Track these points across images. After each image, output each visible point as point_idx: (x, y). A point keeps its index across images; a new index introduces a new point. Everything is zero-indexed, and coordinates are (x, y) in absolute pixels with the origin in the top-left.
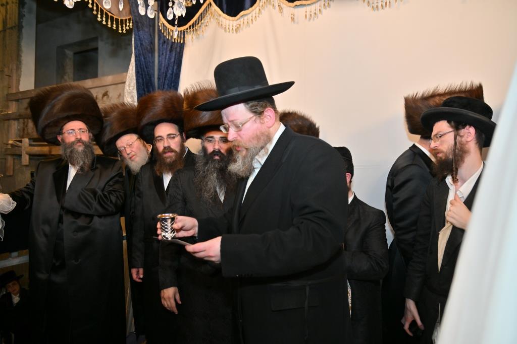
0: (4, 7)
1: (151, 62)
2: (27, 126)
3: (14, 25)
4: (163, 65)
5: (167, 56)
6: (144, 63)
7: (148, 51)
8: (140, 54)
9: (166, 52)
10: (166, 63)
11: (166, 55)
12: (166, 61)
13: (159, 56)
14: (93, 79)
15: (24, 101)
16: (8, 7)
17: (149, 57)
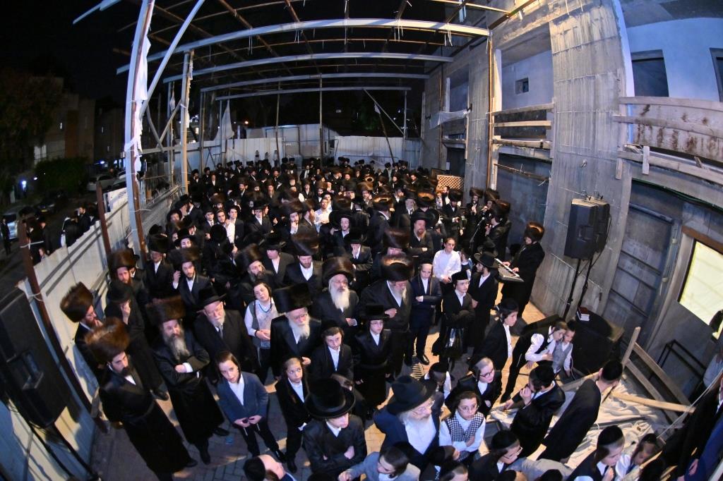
0: (599, 22)
2: (642, 132)
3: (613, 35)
15: (638, 106)
16: (603, 21)
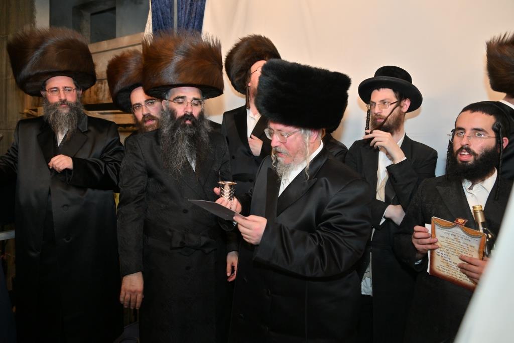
1: (170, 18)
4: (183, 21)
5: (188, 10)
6: (162, 19)
7: (165, 5)
8: (157, 9)
9: (186, 6)
10: (187, 19)
11: (186, 9)
12: (186, 17)
13: (178, 11)
14: (108, 41)
17: (167, 13)
